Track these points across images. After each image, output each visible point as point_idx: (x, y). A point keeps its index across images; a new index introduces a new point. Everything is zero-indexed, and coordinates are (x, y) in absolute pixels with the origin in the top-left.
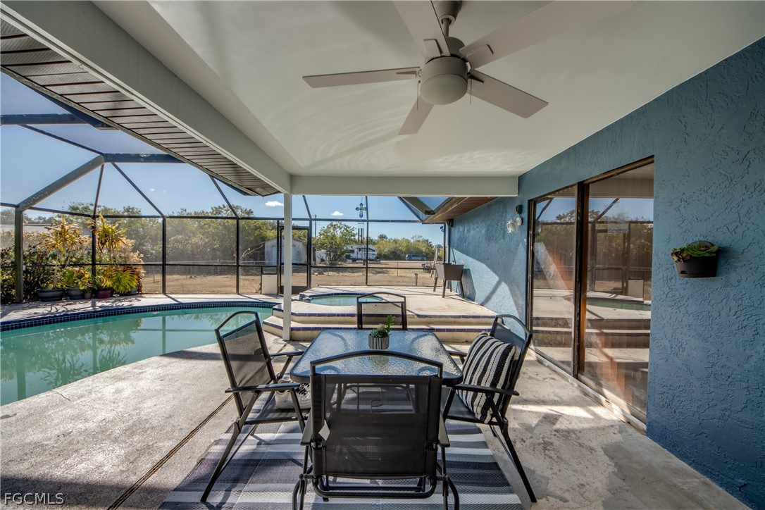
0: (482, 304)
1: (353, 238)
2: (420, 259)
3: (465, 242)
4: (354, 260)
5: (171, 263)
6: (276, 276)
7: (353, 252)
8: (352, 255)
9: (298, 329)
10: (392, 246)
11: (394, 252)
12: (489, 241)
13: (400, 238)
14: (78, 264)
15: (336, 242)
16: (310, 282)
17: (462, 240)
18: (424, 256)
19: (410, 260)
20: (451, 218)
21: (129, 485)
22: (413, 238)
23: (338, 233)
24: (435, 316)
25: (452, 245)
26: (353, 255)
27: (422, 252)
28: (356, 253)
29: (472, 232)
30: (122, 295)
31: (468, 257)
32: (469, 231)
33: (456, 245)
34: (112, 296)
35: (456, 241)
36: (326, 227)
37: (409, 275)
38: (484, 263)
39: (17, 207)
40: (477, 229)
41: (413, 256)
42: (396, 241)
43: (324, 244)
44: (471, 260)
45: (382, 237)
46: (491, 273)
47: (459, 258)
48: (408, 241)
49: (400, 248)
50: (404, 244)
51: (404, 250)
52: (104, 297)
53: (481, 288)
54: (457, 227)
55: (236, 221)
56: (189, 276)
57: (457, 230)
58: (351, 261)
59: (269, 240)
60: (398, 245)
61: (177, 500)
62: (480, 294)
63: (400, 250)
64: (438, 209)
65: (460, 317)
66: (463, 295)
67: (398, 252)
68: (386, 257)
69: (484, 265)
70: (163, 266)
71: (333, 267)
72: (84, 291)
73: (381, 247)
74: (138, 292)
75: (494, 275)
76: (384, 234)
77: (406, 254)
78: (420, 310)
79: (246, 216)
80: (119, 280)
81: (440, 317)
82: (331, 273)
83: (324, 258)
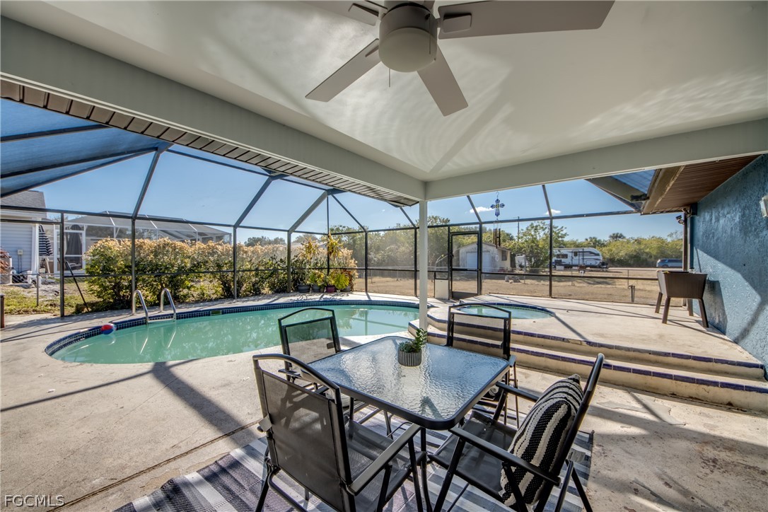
0: (736, 341)
1: (560, 239)
3: (713, 237)
4: (568, 267)
5: (371, 268)
6: (447, 281)
7: (565, 256)
8: (563, 260)
9: (434, 335)
10: (632, 248)
11: (635, 256)
12: (746, 234)
14: (321, 269)
15: (538, 246)
16: (481, 288)
17: (708, 234)
20: (691, 201)
21: (244, 424)
22: (671, 235)
23: (541, 235)
24: (618, 348)
25: (696, 243)
26: (566, 261)
28: (569, 258)
29: (722, 221)
30: (341, 291)
31: (717, 262)
32: (718, 220)
33: (701, 243)
34: (336, 291)
35: (700, 238)
36: (525, 230)
37: (648, 288)
38: (739, 271)
39: (288, 231)
40: (729, 216)
41: (670, 261)
42: (638, 241)
43: (522, 248)
44: (720, 266)
45: (616, 237)
46: (749, 289)
47: (706, 264)
48: (661, 240)
49: (647, 250)
50: (655, 245)
51: (654, 253)
52: (328, 292)
53: (736, 315)
54: (703, 214)
55: (414, 230)
56: (396, 279)
57: (702, 219)
58: (562, 268)
59: (463, 246)
60: (643, 247)
61: (254, 447)
62: (735, 323)
63: (647, 253)
64: (650, 191)
65: (667, 355)
66: (706, 323)
67: (644, 256)
68: (622, 263)
69: (739, 276)
70: (367, 269)
71: (533, 274)
72: (320, 286)
73: (614, 249)
74: (349, 290)
75: (754, 292)
76: (620, 232)
77: (657, 258)
78: (602, 335)
79: (444, 224)
80: (338, 280)
81: (628, 349)
82: (528, 281)
83: (523, 264)
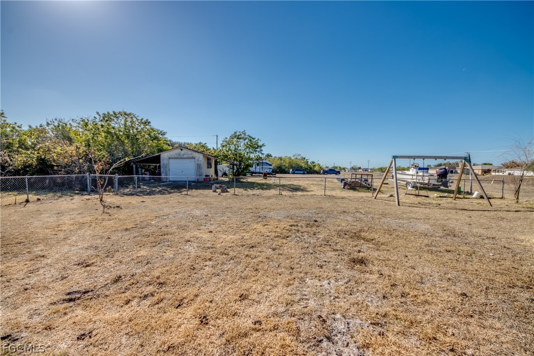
2: (302, 172)
10: (278, 162)
11: (279, 167)
13: (283, 156)
18: (304, 170)
19: (294, 173)
22: (293, 156)
26: (252, 169)
27: (302, 167)
41: (296, 170)
42: (281, 159)
45: (269, 156)
48: (290, 158)
50: (288, 161)
51: (287, 165)
58: (250, 175)
59: (165, 151)
60: (282, 162)
63: (284, 166)
67: (283, 167)
76: (268, 153)
77: (289, 169)
83: (227, 172)
